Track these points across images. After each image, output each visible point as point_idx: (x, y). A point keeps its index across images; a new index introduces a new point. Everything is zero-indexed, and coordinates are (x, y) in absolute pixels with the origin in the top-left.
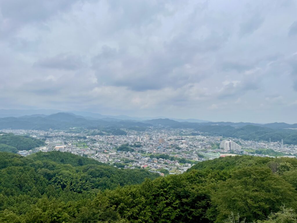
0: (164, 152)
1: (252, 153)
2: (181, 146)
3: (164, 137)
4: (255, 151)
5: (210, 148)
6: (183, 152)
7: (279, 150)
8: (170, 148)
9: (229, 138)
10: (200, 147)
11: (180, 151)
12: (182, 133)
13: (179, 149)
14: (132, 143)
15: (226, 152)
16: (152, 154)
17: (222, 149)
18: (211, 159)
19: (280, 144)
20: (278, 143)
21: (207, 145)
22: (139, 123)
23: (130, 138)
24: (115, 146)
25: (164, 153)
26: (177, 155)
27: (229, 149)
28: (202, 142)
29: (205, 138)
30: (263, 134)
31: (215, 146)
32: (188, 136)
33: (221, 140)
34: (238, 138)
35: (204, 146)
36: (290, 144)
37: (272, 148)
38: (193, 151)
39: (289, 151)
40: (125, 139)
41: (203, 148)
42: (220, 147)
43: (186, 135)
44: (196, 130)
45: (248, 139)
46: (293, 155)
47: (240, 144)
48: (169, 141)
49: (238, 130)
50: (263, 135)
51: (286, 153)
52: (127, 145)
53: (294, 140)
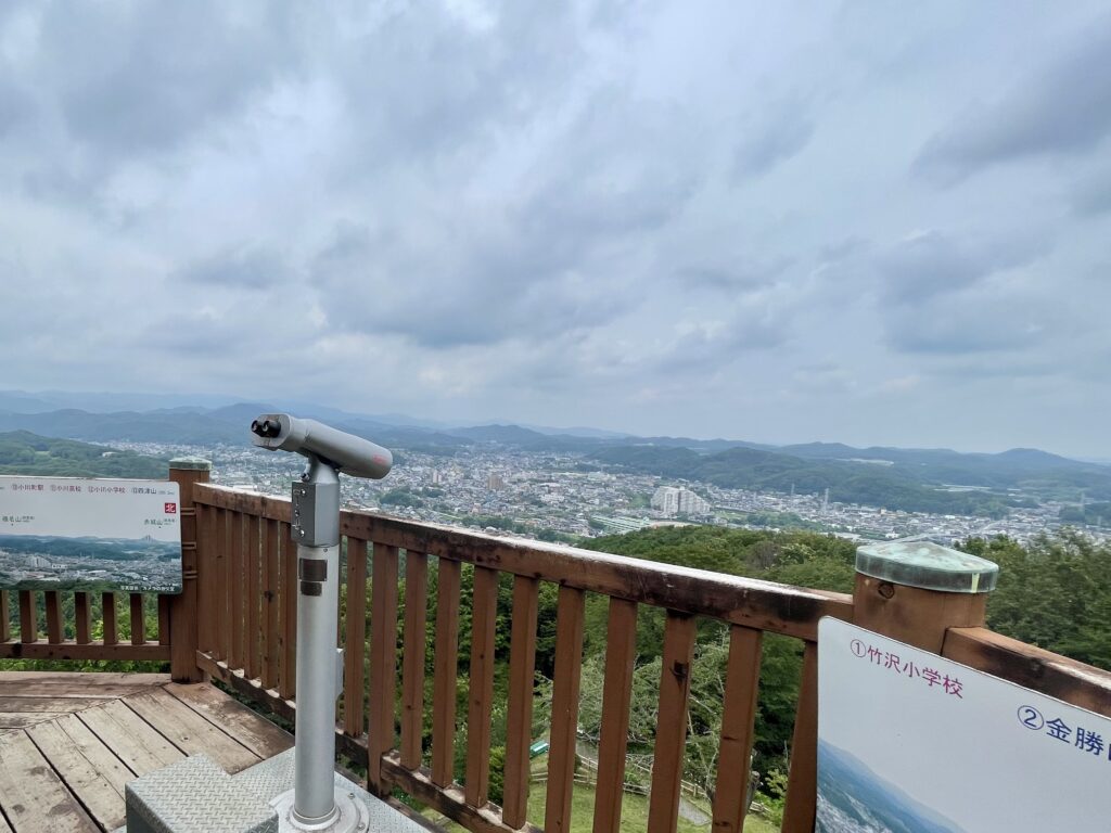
0: (500, 510)
1: (737, 522)
2: (545, 498)
3: (502, 473)
4: (746, 517)
5: (623, 505)
6: (550, 513)
7: (813, 518)
8: (515, 503)
9: (680, 482)
10: (597, 501)
11: (543, 510)
12: (551, 463)
13: (540, 507)
14: (418, 485)
15: (666, 517)
16: (470, 515)
17: (658, 508)
18: (624, 532)
19: (818, 502)
20: (815, 499)
21: (618, 497)
22: (439, 436)
23: (414, 473)
24: (376, 491)
25: (500, 514)
26: (533, 521)
27: (675, 511)
28: (603, 490)
29: (614, 478)
30: (777, 473)
31: (640, 501)
32: (567, 474)
33: (657, 486)
34: (703, 481)
35: (609, 499)
36: (847, 501)
37: (796, 511)
38: (578, 511)
39: (843, 520)
40: (402, 475)
41: (606, 506)
42: (652, 503)
43: (564, 470)
44: (591, 457)
45: (731, 486)
46: (853, 532)
47: (709, 498)
48: (515, 483)
49: (707, 459)
50: (774, 476)
51: (833, 525)
52: (407, 490)
53: (863, 490)
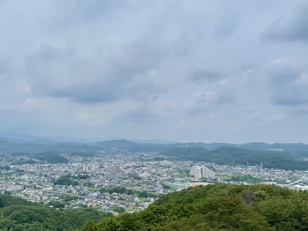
0: (119, 183)
1: (227, 180)
2: (141, 175)
3: (119, 164)
4: (231, 178)
5: (178, 176)
6: (144, 182)
7: (258, 176)
8: (126, 179)
9: (201, 163)
10: (165, 175)
11: (140, 181)
12: (143, 157)
13: (139, 180)
14: (75, 173)
15: (197, 180)
16: (104, 187)
17: (193, 176)
18: (179, 190)
19: (258, 169)
20: (257, 167)
21: (175, 172)
22: (85, 146)
23: (73, 166)
24: (51, 178)
25: (119, 185)
26: (136, 188)
27: (201, 177)
28: (167, 169)
29: (172, 163)
30: (241, 156)
31: (184, 173)
32: (150, 162)
33: (191, 166)
34: (211, 162)
35: (171, 174)
36: (270, 167)
37: (250, 173)
38: (157, 181)
39: (269, 176)
40: (66, 168)
41: (170, 177)
42: (190, 174)
43: (148, 161)
44: (161, 154)
45: (223, 164)
46: (274, 181)
47: (214, 170)
48: (126, 169)
49: (211, 152)
50: (240, 158)
51: (266, 179)
52: (69, 176)
53: (274, 162)
